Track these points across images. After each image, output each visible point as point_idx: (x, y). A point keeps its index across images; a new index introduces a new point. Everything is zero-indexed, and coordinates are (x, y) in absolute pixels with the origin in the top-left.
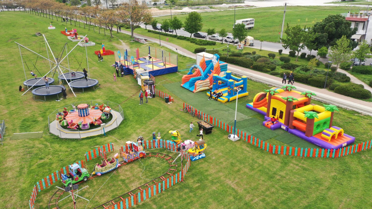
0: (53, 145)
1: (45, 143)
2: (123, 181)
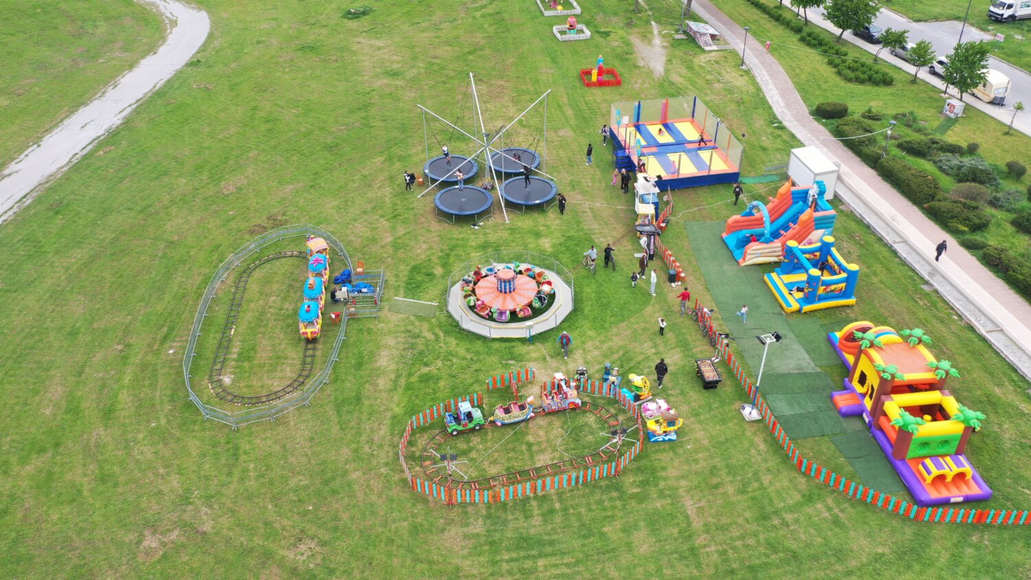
0: (447, 339)
1: (437, 331)
2: (529, 445)
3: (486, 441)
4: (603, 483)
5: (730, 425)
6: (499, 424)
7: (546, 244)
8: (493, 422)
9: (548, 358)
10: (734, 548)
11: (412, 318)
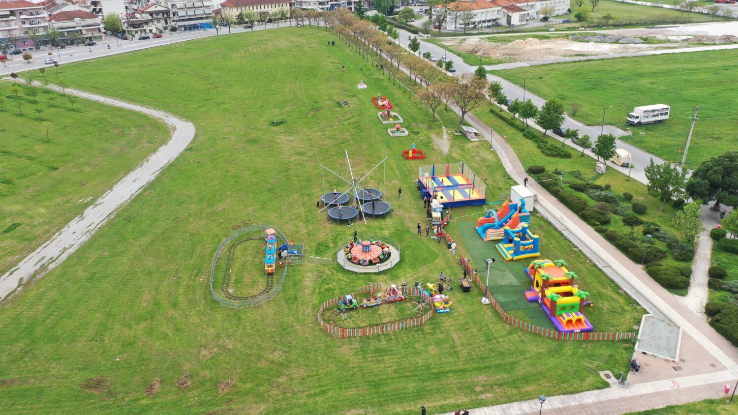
0: (338, 274)
1: (332, 270)
2: (380, 315)
3: (359, 314)
4: (415, 329)
5: (476, 306)
6: (365, 306)
7: (386, 233)
8: (362, 306)
9: (388, 281)
10: (474, 351)
11: (319, 265)
